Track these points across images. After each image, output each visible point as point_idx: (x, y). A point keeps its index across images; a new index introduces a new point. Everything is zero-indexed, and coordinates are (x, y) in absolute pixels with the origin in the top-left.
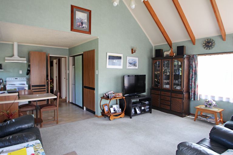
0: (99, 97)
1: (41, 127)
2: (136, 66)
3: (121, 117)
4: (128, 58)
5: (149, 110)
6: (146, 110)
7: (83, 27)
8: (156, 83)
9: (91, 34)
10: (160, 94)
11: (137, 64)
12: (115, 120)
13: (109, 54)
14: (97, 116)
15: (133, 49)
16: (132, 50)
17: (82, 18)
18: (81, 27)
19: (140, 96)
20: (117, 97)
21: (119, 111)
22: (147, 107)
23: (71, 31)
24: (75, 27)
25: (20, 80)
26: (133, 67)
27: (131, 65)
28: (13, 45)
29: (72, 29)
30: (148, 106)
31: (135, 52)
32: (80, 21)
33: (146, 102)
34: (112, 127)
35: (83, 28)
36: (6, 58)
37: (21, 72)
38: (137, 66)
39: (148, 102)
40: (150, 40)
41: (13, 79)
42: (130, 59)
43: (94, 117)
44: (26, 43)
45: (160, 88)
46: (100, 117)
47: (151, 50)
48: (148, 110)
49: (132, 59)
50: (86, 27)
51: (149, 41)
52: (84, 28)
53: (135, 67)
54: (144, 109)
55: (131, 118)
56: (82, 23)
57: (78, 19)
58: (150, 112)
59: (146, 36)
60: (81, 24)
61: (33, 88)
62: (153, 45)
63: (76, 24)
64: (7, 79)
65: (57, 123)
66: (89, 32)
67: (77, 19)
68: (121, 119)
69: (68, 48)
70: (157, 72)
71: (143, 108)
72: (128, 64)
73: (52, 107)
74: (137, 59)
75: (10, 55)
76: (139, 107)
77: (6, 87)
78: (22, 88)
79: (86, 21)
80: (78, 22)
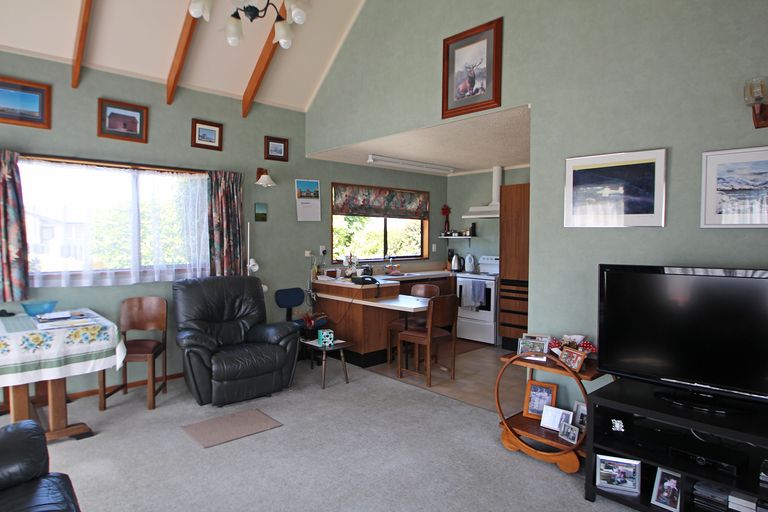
9: (500, 105)
13: (574, 164)
18: (468, 94)
23: (443, 118)
24: (453, 102)
29: (446, 112)
52: (478, 94)
56: (472, 80)
60: (468, 85)
61: (504, 287)
67: (459, 72)
77: (456, 277)
78: (481, 283)
79: (484, 65)
80: (459, 84)
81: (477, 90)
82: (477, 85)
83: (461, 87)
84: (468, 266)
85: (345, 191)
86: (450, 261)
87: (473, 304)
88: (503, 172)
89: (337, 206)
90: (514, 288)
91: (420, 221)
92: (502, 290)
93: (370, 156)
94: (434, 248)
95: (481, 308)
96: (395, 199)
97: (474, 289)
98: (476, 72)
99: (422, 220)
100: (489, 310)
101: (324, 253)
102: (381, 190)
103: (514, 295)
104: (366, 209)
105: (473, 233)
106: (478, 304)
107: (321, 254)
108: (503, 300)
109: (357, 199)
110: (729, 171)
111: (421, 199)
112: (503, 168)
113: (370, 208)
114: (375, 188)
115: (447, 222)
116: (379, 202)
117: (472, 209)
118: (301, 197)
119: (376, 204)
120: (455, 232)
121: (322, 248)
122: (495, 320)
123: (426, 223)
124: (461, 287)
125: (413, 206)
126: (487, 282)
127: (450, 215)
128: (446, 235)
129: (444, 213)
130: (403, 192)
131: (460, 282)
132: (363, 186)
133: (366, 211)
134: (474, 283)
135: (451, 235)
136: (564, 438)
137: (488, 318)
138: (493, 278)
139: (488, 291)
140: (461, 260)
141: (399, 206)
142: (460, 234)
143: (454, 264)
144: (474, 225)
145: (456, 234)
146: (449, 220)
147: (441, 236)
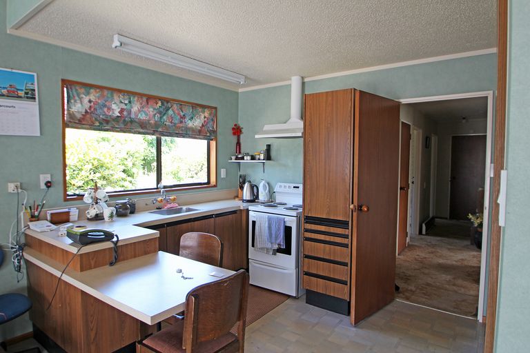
64: (277, 187)
77: (248, 211)
78: (279, 220)
84: (263, 196)
85: (88, 94)
86: (242, 188)
87: (269, 246)
88: (303, 84)
89: (71, 116)
90: (323, 228)
91: (205, 142)
92: (307, 230)
93: (116, 37)
94: (223, 173)
95: (279, 250)
96: (170, 112)
97: (270, 227)
99: (209, 140)
100: (289, 253)
101: (48, 184)
102: (150, 99)
103: (322, 237)
104: (125, 123)
105: (268, 157)
106: (276, 247)
107: (43, 186)
108: (307, 242)
109: (109, 109)
111: (206, 115)
112: (303, 78)
113: (132, 121)
114: (141, 95)
115: (238, 144)
116: (147, 115)
117: (266, 128)
119: (142, 117)
120: (247, 155)
121: (44, 178)
122: (297, 266)
123: (213, 144)
124: (254, 223)
125: (197, 123)
126: (287, 218)
127: (241, 136)
128: (237, 158)
129: (234, 134)
130: (182, 104)
131: (253, 216)
132: (120, 91)
133: (125, 124)
134: (270, 220)
135: (243, 158)
137: (288, 263)
138: (294, 213)
139: (288, 230)
140: (254, 188)
141: (176, 121)
142: (253, 158)
143: (246, 194)
144: (269, 146)
145: (249, 158)
146: (241, 141)
147: (231, 159)
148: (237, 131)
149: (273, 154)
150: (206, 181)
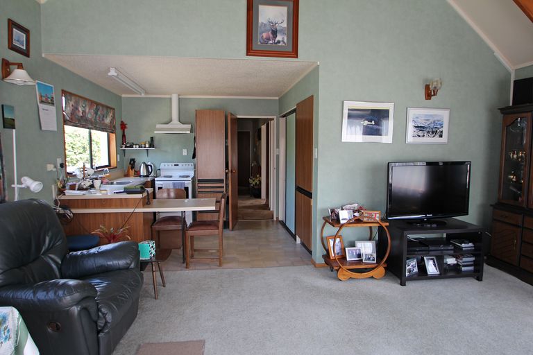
0: (318, 217)
1: (186, 268)
2: (441, 136)
3: (372, 277)
4: (413, 113)
5: (475, 271)
6: (463, 269)
7: (276, 41)
8: (512, 188)
9: (297, 57)
10: (520, 224)
11: (445, 130)
12: (352, 281)
13: (349, 105)
14: (314, 264)
15: (429, 85)
16: (427, 87)
17: (274, 20)
18: (271, 42)
19: (445, 223)
20: (365, 220)
21: (369, 259)
22: (465, 259)
23: (247, 55)
24: (257, 45)
25: (183, 167)
26: (428, 139)
27: (421, 133)
28: (171, 99)
29: (250, 51)
30: (473, 259)
31: (435, 95)
32: (268, 28)
33: (463, 245)
34: (333, 301)
35: (276, 43)
36: (158, 126)
37: (185, 152)
38: (445, 134)
39: (470, 244)
40: (499, 54)
41: (170, 165)
42: (419, 114)
43: (307, 264)
44: (194, 95)
45: (524, 206)
46: (321, 266)
47: (503, 84)
48: (471, 268)
49: (426, 115)
50: (285, 41)
51: (495, 57)
52: (280, 44)
53: (436, 139)
54: (457, 265)
55: (403, 284)
56: (275, 33)
57: (265, 25)
58: (477, 275)
59: (481, 42)
60: (271, 36)
61: (200, 185)
62: (511, 68)
63: (259, 37)
64: (162, 166)
65: (220, 265)
66: (294, 53)
67: (262, 23)
68: (370, 281)
69: (277, 98)
70: (517, 154)
71: (451, 261)
72: (411, 130)
73: (209, 228)
74: (444, 115)
75: (166, 120)
76: (437, 257)
79: (285, 25)
80: (263, 32)
81: (279, 42)
82: (279, 38)
83: (264, 35)
86: (132, 168)
88: (179, 99)
90: (209, 185)
92: (199, 187)
93: (113, 70)
94: (118, 158)
96: (99, 113)
98: (278, 28)
99: (108, 132)
101: (62, 166)
102: (91, 103)
103: (209, 190)
105: (151, 145)
107: (59, 167)
109: (78, 111)
110: (417, 118)
111: (112, 114)
112: (179, 95)
113: (87, 120)
114: (89, 100)
115: (124, 136)
118: (42, 102)
119: (89, 116)
120: (135, 144)
121: (59, 161)
123: (113, 136)
124: (160, 188)
126: (182, 182)
127: (126, 130)
128: (127, 147)
129: (122, 128)
131: (158, 184)
133: (85, 122)
134: (174, 184)
135: (132, 147)
136: (367, 262)
138: (188, 179)
139: (186, 189)
141: (101, 120)
142: (140, 146)
143: (143, 171)
144: (152, 138)
145: (137, 146)
146: (126, 134)
147: (122, 147)
148: (123, 126)
149: (156, 143)
150: (107, 164)
